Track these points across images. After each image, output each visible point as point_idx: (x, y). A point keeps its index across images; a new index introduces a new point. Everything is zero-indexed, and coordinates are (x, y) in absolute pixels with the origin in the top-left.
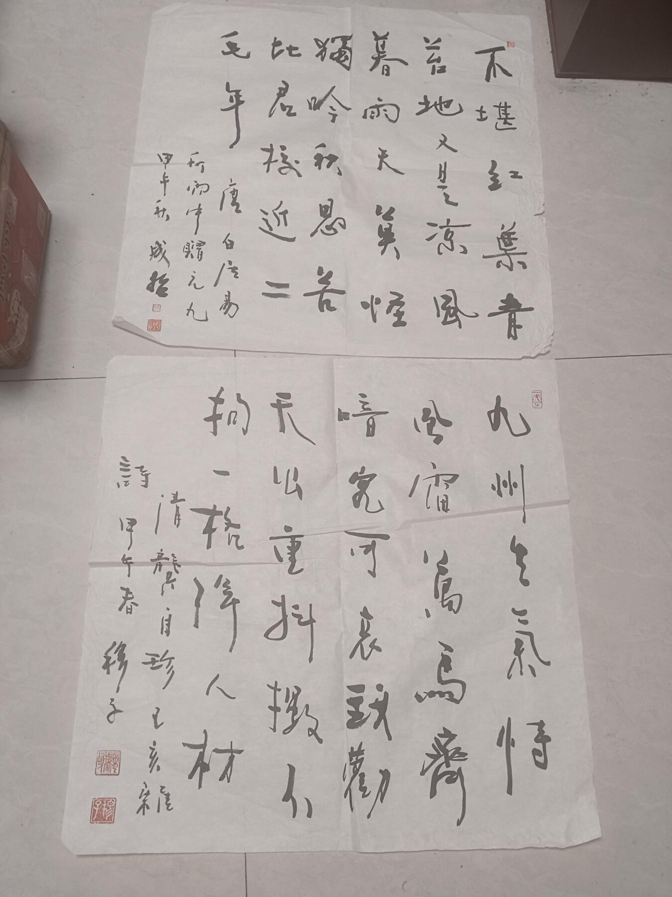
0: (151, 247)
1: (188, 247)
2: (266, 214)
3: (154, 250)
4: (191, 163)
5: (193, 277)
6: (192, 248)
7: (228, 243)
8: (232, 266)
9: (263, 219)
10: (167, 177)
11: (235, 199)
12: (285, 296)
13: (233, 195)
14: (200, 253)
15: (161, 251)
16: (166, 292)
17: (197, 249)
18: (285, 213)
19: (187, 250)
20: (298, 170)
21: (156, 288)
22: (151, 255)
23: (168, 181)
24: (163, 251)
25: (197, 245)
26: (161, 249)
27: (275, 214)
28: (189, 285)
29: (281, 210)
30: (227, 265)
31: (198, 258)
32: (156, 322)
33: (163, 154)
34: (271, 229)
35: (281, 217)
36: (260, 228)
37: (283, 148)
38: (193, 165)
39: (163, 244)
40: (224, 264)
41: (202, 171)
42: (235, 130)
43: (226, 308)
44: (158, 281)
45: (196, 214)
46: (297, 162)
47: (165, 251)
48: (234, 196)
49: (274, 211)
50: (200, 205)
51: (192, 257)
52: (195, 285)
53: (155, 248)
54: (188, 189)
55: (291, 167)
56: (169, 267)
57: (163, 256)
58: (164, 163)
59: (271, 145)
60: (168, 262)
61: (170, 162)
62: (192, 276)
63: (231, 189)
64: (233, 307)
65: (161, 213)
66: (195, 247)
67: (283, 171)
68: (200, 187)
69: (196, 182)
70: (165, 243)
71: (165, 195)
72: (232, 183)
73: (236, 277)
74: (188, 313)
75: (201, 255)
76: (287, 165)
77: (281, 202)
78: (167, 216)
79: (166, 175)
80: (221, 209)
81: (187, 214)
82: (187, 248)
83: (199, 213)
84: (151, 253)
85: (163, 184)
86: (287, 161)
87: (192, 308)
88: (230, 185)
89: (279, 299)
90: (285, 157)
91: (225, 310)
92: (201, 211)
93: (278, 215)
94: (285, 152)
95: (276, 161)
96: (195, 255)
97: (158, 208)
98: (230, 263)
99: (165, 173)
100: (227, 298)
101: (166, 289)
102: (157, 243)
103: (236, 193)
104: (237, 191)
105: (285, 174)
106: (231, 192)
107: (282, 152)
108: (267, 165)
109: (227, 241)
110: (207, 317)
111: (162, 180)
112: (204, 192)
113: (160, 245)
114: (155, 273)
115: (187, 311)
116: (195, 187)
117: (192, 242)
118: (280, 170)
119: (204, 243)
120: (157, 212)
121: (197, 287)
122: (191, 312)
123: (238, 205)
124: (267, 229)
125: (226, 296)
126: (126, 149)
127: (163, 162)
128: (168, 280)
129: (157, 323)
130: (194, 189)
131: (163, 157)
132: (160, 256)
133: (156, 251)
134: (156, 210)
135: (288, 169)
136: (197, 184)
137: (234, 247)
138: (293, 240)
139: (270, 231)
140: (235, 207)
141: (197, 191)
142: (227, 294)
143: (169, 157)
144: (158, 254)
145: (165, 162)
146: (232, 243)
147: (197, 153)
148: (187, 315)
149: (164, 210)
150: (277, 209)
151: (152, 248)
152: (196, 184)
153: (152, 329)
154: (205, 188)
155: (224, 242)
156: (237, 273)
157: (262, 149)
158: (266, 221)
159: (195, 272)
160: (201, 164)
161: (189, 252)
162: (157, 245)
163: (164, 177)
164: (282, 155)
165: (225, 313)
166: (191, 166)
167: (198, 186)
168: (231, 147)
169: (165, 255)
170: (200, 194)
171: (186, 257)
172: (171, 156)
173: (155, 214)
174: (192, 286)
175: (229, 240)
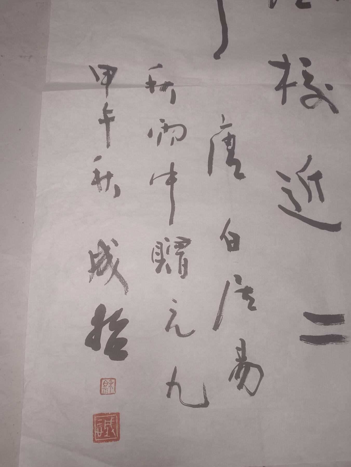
0: (90, 252)
1: (159, 251)
2: (287, 179)
3: (96, 260)
4: (151, 85)
5: (174, 313)
6: (168, 253)
7: (230, 238)
8: (242, 286)
9: (284, 189)
10: (111, 111)
11: (231, 152)
12: (337, 339)
13: (228, 144)
14: (183, 262)
15: (109, 262)
16: (123, 349)
17: (177, 254)
18: (317, 177)
19: (159, 258)
20: (331, 101)
21: (103, 343)
22: (92, 271)
23: (113, 119)
24: (114, 261)
25: (176, 247)
26: (110, 257)
27: (301, 179)
28: (168, 328)
29: (310, 171)
30: (234, 286)
31: (180, 272)
32: (109, 419)
33: (100, 67)
34: (298, 208)
35: (312, 184)
36: (280, 207)
37: (306, 62)
38: (157, 89)
39: (112, 245)
40: (228, 283)
41: (173, 101)
42: (220, 27)
43: (241, 375)
44: (108, 325)
45: (168, 183)
46: (329, 87)
47: (118, 262)
48: (230, 147)
49: (299, 173)
50: (172, 165)
51: (169, 270)
52: (177, 327)
53: (96, 256)
54: (150, 134)
55: (320, 95)
56: (126, 293)
57: (115, 272)
58: (102, 84)
59: (285, 56)
60: (125, 284)
61: (114, 81)
62: (171, 310)
63: (224, 134)
64: (253, 372)
65: (104, 183)
66: (173, 251)
67: (309, 102)
68: (170, 130)
69: (162, 121)
70: (116, 244)
71: (108, 146)
72: (225, 123)
73: (251, 308)
74: (170, 390)
75: (186, 266)
76: (314, 93)
77: (310, 158)
78: (117, 188)
79: (108, 108)
80: (210, 172)
81: (151, 183)
82: (157, 254)
83: (172, 181)
84: (90, 267)
85: (104, 125)
86: (313, 83)
87: (176, 381)
88: (223, 127)
89: (330, 346)
90: (308, 78)
91: (239, 380)
92: (176, 176)
93: (307, 181)
94: (309, 70)
95: (294, 84)
96: (175, 266)
97: (97, 172)
98: (238, 279)
99: (106, 105)
100: (240, 352)
101: (124, 341)
102: (101, 244)
103: (232, 141)
104: (234, 137)
105: (312, 107)
106: (223, 140)
107: (304, 68)
108: (281, 92)
109: (227, 234)
110: (206, 398)
111: (103, 118)
112: (178, 140)
113: (107, 249)
114: (101, 310)
115: (168, 387)
116: (162, 130)
117: (167, 240)
118: (303, 99)
119: (188, 241)
120: (97, 181)
121: (182, 333)
122: (175, 388)
123: (237, 163)
124: (292, 208)
125: (238, 349)
126: (31, 56)
127: (100, 82)
128: (125, 322)
129: (111, 421)
130: (161, 134)
131: (100, 72)
132: (109, 271)
133: (100, 262)
134: (94, 175)
135: (316, 99)
136: (166, 125)
137: (240, 246)
138: (336, 228)
139: (297, 212)
140: (234, 167)
141: (166, 138)
142: (240, 346)
143: (111, 72)
144: (105, 268)
145: (105, 81)
146: (236, 238)
147: (160, 66)
148: (169, 395)
149: (109, 176)
150: (303, 170)
151: (93, 256)
152: (163, 125)
153: (103, 436)
154: (179, 132)
155: (223, 236)
156: (252, 301)
157: (270, 63)
158: (288, 192)
159: (175, 301)
160: (169, 89)
161: (162, 261)
162: (101, 249)
163: (106, 111)
164: (305, 74)
165: (240, 387)
166: (152, 91)
167: (166, 128)
168: (217, 56)
169: (119, 269)
170: (172, 144)
171: (158, 270)
172: (115, 70)
173: (93, 183)
174: (173, 330)
175: (230, 233)
